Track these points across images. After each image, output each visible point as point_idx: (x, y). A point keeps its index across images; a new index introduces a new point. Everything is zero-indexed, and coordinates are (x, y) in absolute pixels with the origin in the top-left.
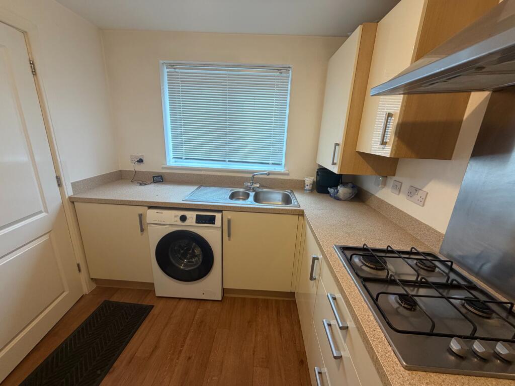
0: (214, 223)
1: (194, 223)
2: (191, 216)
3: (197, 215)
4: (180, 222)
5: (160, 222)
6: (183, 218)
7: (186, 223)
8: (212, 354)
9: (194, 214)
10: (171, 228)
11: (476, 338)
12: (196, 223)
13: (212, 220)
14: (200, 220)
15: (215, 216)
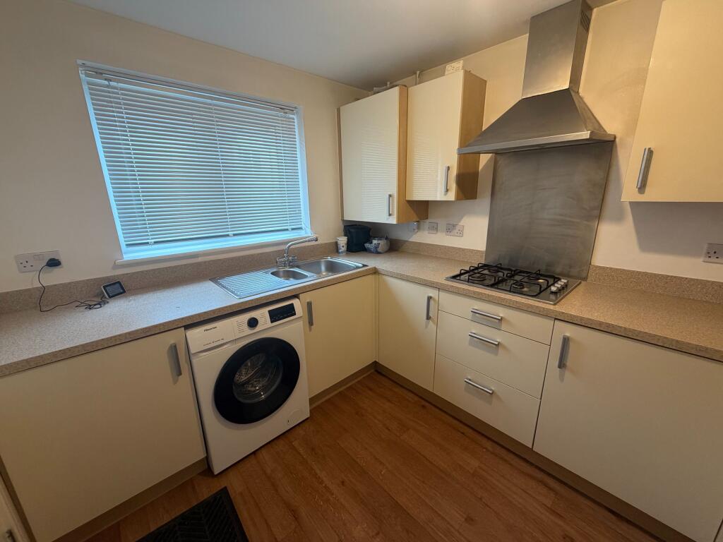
0: (295, 314)
1: (269, 324)
2: (262, 315)
3: (269, 311)
4: (248, 331)
5: (212, 345)
6: (253, 323)
7: (258, 328)
8: (358, 460)
9: (265, 311)
10: (234, 346)
11: (550, 286)
12: (272, 322)
13: (289, 311)
14: (275, 316)
15: (292, 304)
